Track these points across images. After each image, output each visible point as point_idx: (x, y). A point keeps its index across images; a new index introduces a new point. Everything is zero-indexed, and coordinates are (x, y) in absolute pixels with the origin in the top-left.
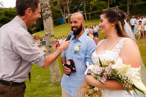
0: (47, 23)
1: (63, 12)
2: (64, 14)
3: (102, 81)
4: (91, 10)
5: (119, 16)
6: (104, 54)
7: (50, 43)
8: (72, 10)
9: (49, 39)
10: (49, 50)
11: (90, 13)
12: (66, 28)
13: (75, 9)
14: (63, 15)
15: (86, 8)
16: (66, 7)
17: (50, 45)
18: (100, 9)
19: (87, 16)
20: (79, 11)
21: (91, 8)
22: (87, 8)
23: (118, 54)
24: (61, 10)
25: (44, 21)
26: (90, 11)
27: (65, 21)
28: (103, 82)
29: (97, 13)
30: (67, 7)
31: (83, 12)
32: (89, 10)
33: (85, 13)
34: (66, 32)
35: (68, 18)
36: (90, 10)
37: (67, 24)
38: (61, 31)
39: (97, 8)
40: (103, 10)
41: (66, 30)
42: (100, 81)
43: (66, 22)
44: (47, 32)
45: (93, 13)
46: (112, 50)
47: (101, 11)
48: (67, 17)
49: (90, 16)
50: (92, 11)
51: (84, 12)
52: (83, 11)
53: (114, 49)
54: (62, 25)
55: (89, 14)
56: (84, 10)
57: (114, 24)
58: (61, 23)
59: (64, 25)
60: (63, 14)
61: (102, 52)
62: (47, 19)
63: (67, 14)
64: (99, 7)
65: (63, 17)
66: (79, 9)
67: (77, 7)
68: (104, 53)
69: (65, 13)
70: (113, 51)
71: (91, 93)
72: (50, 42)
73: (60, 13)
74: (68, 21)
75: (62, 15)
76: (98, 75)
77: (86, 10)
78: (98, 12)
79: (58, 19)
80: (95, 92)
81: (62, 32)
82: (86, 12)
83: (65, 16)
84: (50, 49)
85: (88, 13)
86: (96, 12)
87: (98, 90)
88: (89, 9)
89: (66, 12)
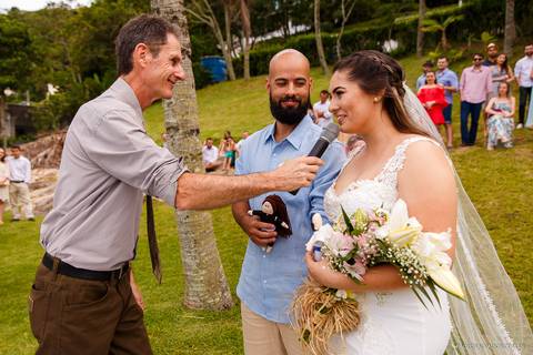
1: (219, 32)
2: (225, 39)
3: (354, 275)
4: (345, 20)
5: (390, 73)
6: (353, 192)
8: (262, 19)
9: (181, 142)
11: (339, 32)
12: (236, 99)
13: (274, 13)
14: (222, 42)
15: (322, 12)
16: (232, 8)
18: (385, 14)
19: (324, 46)
20: (290, 24)
21: (343, 12)
22: (327, 12)
23: (392, 188)
24: (212, 23)
26: (339, 25)
27: (231, 69)
28: (357, 276)
29: (369, 34)
30: (239, 8)
31: (308, 28)
32: (336, 21)
33: (318, 36)
34: (234, 117)
35: (243, 57)
36: (341, 20)
37: (241, 81)
38: (213, 115)
39: (373, 11)
40: (397, 20)
41: (234, 109)
42: (350, 275)
43: (232, 74)
44: (174, 117)
45: (355, 34)
46: (376, 179)
47: (386, 25)
48: (237, 51)
49: (338, 46)
50: (346, 24)
51: (313, 30)
52: (307, 24)
53: (382, 176)
54: (216, 86)
55: (335, 38)
56: (313, 20)
57: (380, 98)
58: (214, 76)
59: (225, 85)
60: (221, 38)
61: (350, 187)
63: (240, 38)
64: (381, 7)
65: (220, 52)
66: (292, 15)
67: (281, 8)
68: (355, 188)
69: (228, 35)
70: (380, 181)
71: (330, 305)
73: (208, 34)
74: (243, 70)
75: (218, 43)
76: (343, 259)
77: (322, 20)
78: (374, 27)
79: (199, 61)
80: (339, 303)
81: (216, 118)
82: (324, 29)
83: (232, 49)
85: (330, 32)
86: (367, 29)
87: (345, 297)
88: (336, 13)
89: (236, 30)
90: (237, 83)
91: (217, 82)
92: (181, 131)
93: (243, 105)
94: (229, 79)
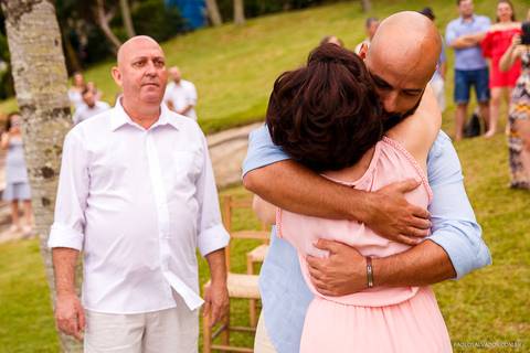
0: (26, 38)
7: (48, 151)
9: (40, 128)
10: (43, 193)
12: (221, 57)
17: (49, 165)
25: (8, 25)
37: (230, 27)
41: (217, 74)
43: (216, 16)
44: (28, 90)
54: (189, 37)
58: (187, 20)
59: (204, 35)
62: (25, 17)
72: (44, 149)
74: (233, 9)
84: (47, 185)
90: (222, 30)
91: (192, 30)
92: (38, 112)
93: (230, 66)
94: (210, 24)
